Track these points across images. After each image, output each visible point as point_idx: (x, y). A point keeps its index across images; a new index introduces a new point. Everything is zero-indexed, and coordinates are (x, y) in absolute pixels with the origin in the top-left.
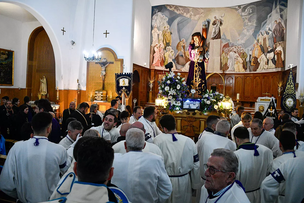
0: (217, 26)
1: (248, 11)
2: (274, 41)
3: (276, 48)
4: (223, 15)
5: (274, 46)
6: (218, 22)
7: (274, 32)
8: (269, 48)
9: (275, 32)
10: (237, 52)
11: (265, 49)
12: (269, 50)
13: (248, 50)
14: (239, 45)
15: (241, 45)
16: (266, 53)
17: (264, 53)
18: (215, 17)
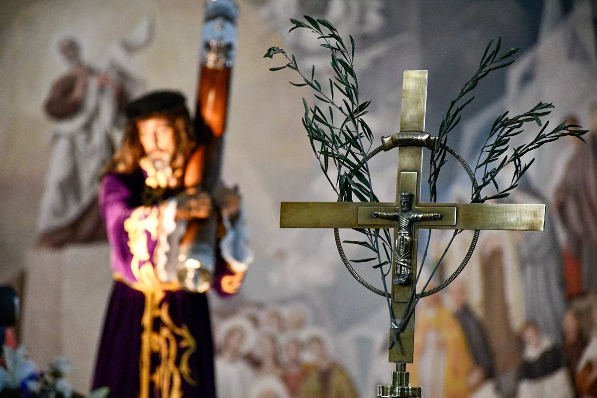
0: (88, 127)
1: (354, 17)
2: (563, 283)
3: (582, 342)
4: (139, 33)
5: (570, 323)
6: (102, 90)
7: (562, 208)
8: (530, 334)
9: (572, 210)
10: (268, 364)
11: (499, 342)
12: (532, 352)
13: (363, 343)
14: (283, 302)
15: (301, 297)
16: (507, 379)
17: (490, 374)
18: (71, 49)
